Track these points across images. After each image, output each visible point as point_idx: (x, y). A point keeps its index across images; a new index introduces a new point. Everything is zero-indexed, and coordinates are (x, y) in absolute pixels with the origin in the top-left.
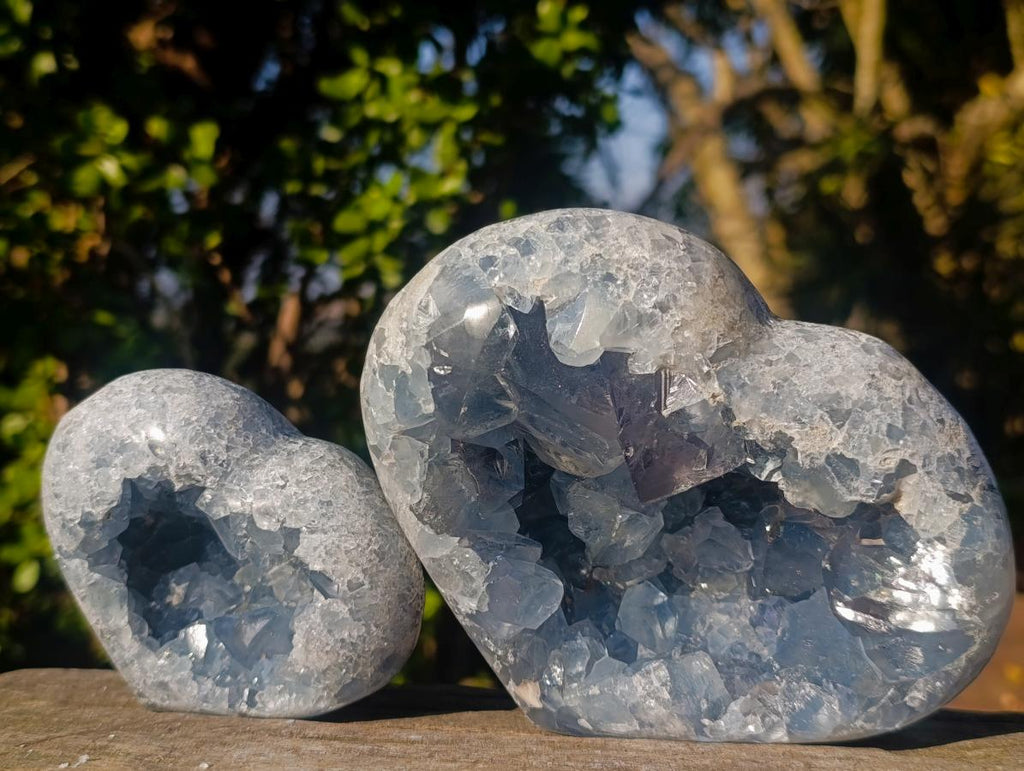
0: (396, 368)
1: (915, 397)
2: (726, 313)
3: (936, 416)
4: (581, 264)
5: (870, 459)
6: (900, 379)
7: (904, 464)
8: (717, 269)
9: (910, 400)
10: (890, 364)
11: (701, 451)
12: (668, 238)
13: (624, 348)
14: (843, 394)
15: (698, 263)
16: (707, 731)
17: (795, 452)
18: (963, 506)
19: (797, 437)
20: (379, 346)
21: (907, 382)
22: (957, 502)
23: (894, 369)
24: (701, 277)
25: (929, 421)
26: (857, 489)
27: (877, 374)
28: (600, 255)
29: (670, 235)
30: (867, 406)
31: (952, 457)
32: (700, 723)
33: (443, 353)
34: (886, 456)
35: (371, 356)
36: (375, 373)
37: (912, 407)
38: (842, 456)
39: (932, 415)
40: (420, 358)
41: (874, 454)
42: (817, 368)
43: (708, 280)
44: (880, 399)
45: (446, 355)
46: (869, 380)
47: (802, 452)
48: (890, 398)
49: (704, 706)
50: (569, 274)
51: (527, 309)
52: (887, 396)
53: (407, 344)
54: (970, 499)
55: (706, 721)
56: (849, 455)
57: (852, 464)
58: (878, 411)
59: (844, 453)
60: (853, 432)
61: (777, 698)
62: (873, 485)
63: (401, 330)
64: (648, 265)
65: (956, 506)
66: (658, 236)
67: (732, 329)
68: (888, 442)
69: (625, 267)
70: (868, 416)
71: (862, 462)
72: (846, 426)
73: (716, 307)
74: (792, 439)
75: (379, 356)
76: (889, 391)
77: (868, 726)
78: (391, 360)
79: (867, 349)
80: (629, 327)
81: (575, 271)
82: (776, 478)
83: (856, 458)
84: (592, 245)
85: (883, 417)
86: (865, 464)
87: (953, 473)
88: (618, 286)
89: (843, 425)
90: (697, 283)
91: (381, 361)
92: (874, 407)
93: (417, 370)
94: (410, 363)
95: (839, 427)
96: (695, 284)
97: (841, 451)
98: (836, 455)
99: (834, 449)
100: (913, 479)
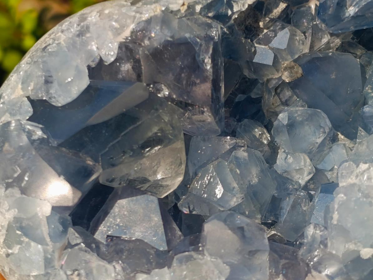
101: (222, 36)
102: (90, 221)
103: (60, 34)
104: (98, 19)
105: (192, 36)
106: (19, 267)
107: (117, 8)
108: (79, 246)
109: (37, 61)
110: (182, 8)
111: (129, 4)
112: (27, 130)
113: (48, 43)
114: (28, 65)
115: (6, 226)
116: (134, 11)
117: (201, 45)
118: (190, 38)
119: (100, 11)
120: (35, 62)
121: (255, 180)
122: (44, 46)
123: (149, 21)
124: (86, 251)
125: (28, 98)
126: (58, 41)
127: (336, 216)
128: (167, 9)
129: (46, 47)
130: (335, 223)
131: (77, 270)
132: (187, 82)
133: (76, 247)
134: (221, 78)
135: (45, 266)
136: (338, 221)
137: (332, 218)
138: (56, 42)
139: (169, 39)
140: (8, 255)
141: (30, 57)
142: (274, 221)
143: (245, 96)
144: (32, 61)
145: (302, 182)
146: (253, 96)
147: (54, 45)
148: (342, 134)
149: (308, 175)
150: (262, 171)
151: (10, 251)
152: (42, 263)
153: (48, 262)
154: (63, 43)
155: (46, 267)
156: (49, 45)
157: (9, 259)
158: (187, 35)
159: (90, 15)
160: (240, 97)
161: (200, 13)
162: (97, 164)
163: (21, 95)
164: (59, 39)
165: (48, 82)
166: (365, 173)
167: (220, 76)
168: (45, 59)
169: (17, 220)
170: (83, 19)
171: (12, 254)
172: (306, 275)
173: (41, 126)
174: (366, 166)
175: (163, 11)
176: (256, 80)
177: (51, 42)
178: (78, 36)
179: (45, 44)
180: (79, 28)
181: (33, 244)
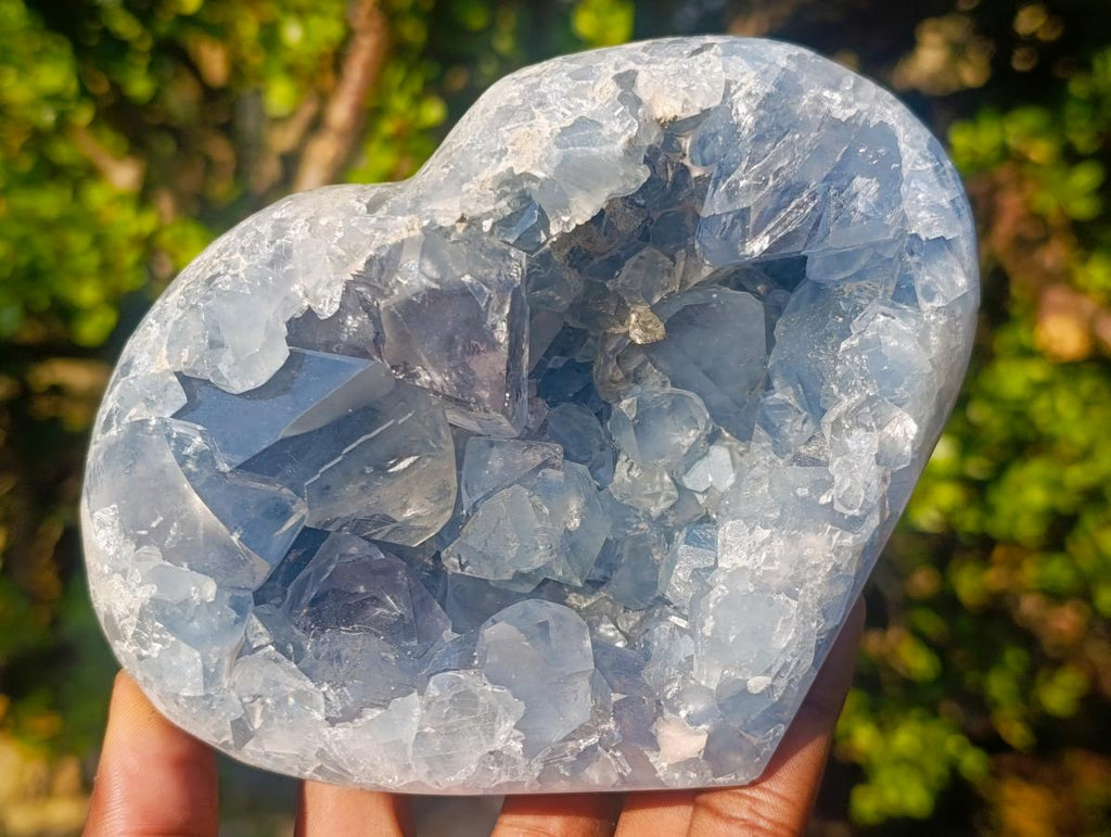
4: (178, 306)
5: (588, 105)
7: (618, 78)
14: (503, 104)
17: (527, 174)
18: (713, 50)
19: (510, 164)
22: (705, 53)
26: (614, 134)
33: (154, 525)
34: (597, 89)
38: (564, 129)
41: (586, 101)
47: (533, 167)
54: (711, 44)
55: (824, 499)
56: (568, 123)
57: (581, 123)
58: (548, 81)
59: (563, 125)
60: (548, 107)
62: (620, 116)
65: (707, 55)
68: (584, 83)
71: (585, 113)
72: (536, 110)
74: (511, 171)
81: (179, 315)
83: (577, 116)
85: (557, 78)
86: (591, 113)
89: (533, 113)
95: (532, 118)
97: (557, 127)
98: (560, 135)
99: (551, 134)
100: (642, 79)
101: (528, 270)
102: (288, 586)
103: (238, 255)
104: (308, 234)
105: (475, 282)
106: (160, 677)
107: (342, 215)
108: (266, 650)
109: (196, 306)
110: (458, 225)
111: (364, 208)
112: (175, 436)
113: (216, 271)
114: (179, 310)
115: (137, 610)
116: (371, 226)
117: (490, 299)
118: (471, 285)
119: (311, 218)
120: (192, 307)
121: (575, 523)
122: (209, 274)
123: (399, 246)
124: (276, 661)
125: (178, 374)
126: (234, 269)
127: (710, 623)
128: (432, 223)
129: (213, 278)
130: (708, 634)
131: (259, 696)
132: (464, 347)
133: (260, 652)
134: (525, 336)
135: (205, 683)
136: (714, 631)
137: (703, 625)
138: (231, 271)
139: (434, 286)
140: (141, 658)
141: (183, 293)
142: (605, 578)
143: (566, 359)
144: (187, 302)
145: (655, 511)
146: (579, 360)
147: (227, 277)
148: (727, 431)
149: (665, 501)
150: (587, 504)
151: (144, 653)
152: (199, 679)
153: (210, 677)
154: (242, 275)
155: (205, 687)
156: (219, 275)
157: (143, 662)
158: (467, 278)
159: (292, 225)
160: (557, 362)
161: (491, 232)
162: (300, 499)
163: (167, 370)
164: (236, 266)
165: (215, 345)
166: (763, 549)
167: (523, 333)
168: (210, 303)
169: (155, 602)
170: (280, 229)
171: (149, 657)
172: (655, 719)
173: (200, 428)
174: (767, 533)
175: (424, 229)
176: (585, 331)
177: (221, 269)
178: (271, 264)
179: (211, 270)
180: (272, 250)
181: (184, 646)
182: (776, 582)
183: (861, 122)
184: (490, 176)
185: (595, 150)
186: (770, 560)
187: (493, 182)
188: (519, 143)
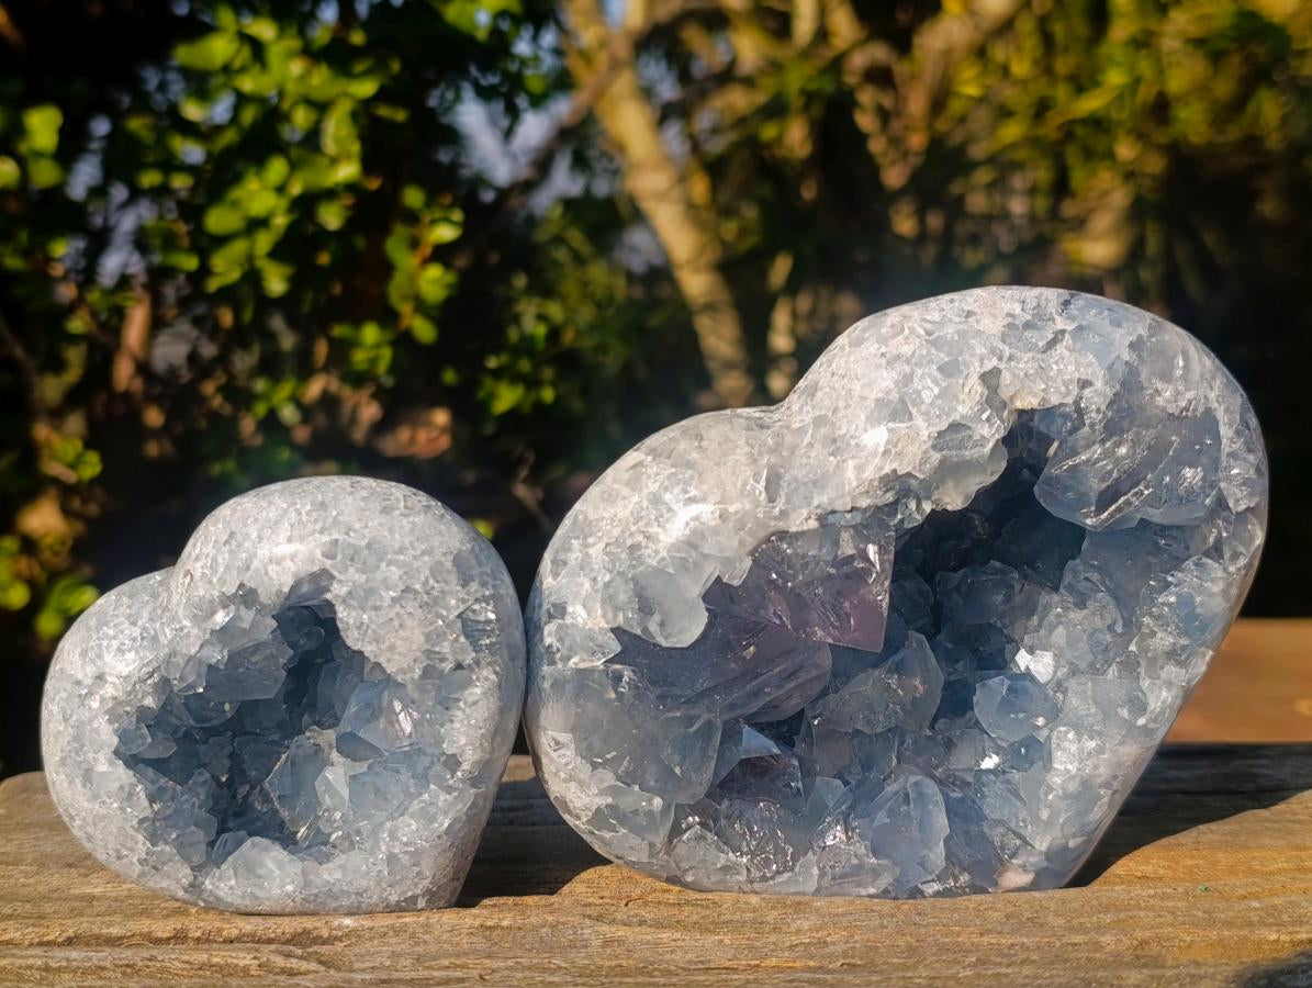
0: (598, 810)
1: (929, 326)
2: (738, 458)
3: (960, 316)
4: (604, 567)
5: (960, 408)
6: (903, 330)
7: (984, 377)
8: (691, 439)
9: (929, 333)
10: (883, 330)
11: (856, 564)
12: (632, 467)
13: (709, 577)
14: (880, 395)
15: (673, 455)
16: (1152, 725)
17: (909, 475)
18: (1065, 343)
19: (895, 465)
20: (570, 813)
21: (910, 324)
22: (1058, 347)
23: (890, 330)
24: (688, 461)
25: (961, 327)
26: (983, 437)
27: (883, 350)
28: (607, 545)
29: (632, 463)
30: (908, 379)
31: (1010, 326)
32: (1139, 727)
33: (609, 756)
34: (966, 390)
35: (576, 826)
36: (594, 834)
37: (935, 335)
38: (940, 434)
39: (957, 319)
40: (601, 780)
41: (958, 401)
42: (841, 404)
43: (695, 455)
44: (908, 362)
45: (614, 753)
46: (884, 361)
47: (914, 468)
48: (914, 353)
49: (1124, 713)
50: (607, 585)
51: (616, 647)
52: (910, 353)
53: (581, 784)
54: (1063, 332)
55: (1141, 721)
56: (943, 426)
57: (955, 427)
58: (919, 372)
59: (939, 429)
60: (923, 408)
61: (1159, 635)
62: (988, 420)
63: (565, 781)
64: (645, 504)
65: (1060, 349)
66: (626, 476)
67: (755, 461)
68: (954, 381)
69: (634, 528)
70: (917, 384)
71: (958, 418)
72: (914, 411)
73: (725, 463)
74: (895, 471)
75: (578, 818)
76: (906, 350)
77: (1242, 562)
78: (590, 810)
79: (857, 343)
80: (691, 560)
81: (607, 578)
82: (927, 507)
83: (951, 420)
84: (594, 544)
85: (927, 370)
86: (962, 417)
87: (1026, 334)
88: (647, 547)
89: (911, 414)
90: (691, 468)
91: (585, 819)
92: (912, 374)
93: (612, 790)
94: (602, 793)
95: (911, 419)
96: (691, 472)
97: (934, 430)
98: (936, 438)
99: (929, 436)
100: (1006, 378)
182: (1099, 781)
183: (1201, 409)
184: (877, 476)
185: (967, 454)
186: (1096, 767)
187: (880, 482)
188: (900, 445)
